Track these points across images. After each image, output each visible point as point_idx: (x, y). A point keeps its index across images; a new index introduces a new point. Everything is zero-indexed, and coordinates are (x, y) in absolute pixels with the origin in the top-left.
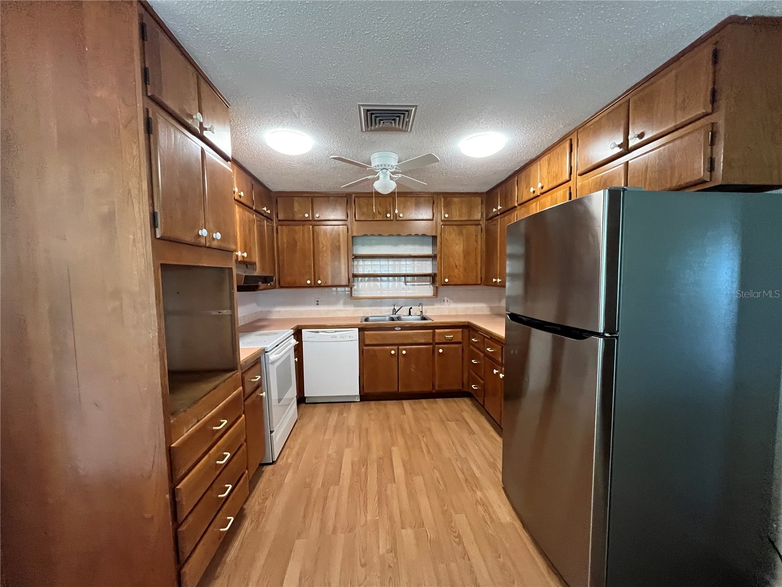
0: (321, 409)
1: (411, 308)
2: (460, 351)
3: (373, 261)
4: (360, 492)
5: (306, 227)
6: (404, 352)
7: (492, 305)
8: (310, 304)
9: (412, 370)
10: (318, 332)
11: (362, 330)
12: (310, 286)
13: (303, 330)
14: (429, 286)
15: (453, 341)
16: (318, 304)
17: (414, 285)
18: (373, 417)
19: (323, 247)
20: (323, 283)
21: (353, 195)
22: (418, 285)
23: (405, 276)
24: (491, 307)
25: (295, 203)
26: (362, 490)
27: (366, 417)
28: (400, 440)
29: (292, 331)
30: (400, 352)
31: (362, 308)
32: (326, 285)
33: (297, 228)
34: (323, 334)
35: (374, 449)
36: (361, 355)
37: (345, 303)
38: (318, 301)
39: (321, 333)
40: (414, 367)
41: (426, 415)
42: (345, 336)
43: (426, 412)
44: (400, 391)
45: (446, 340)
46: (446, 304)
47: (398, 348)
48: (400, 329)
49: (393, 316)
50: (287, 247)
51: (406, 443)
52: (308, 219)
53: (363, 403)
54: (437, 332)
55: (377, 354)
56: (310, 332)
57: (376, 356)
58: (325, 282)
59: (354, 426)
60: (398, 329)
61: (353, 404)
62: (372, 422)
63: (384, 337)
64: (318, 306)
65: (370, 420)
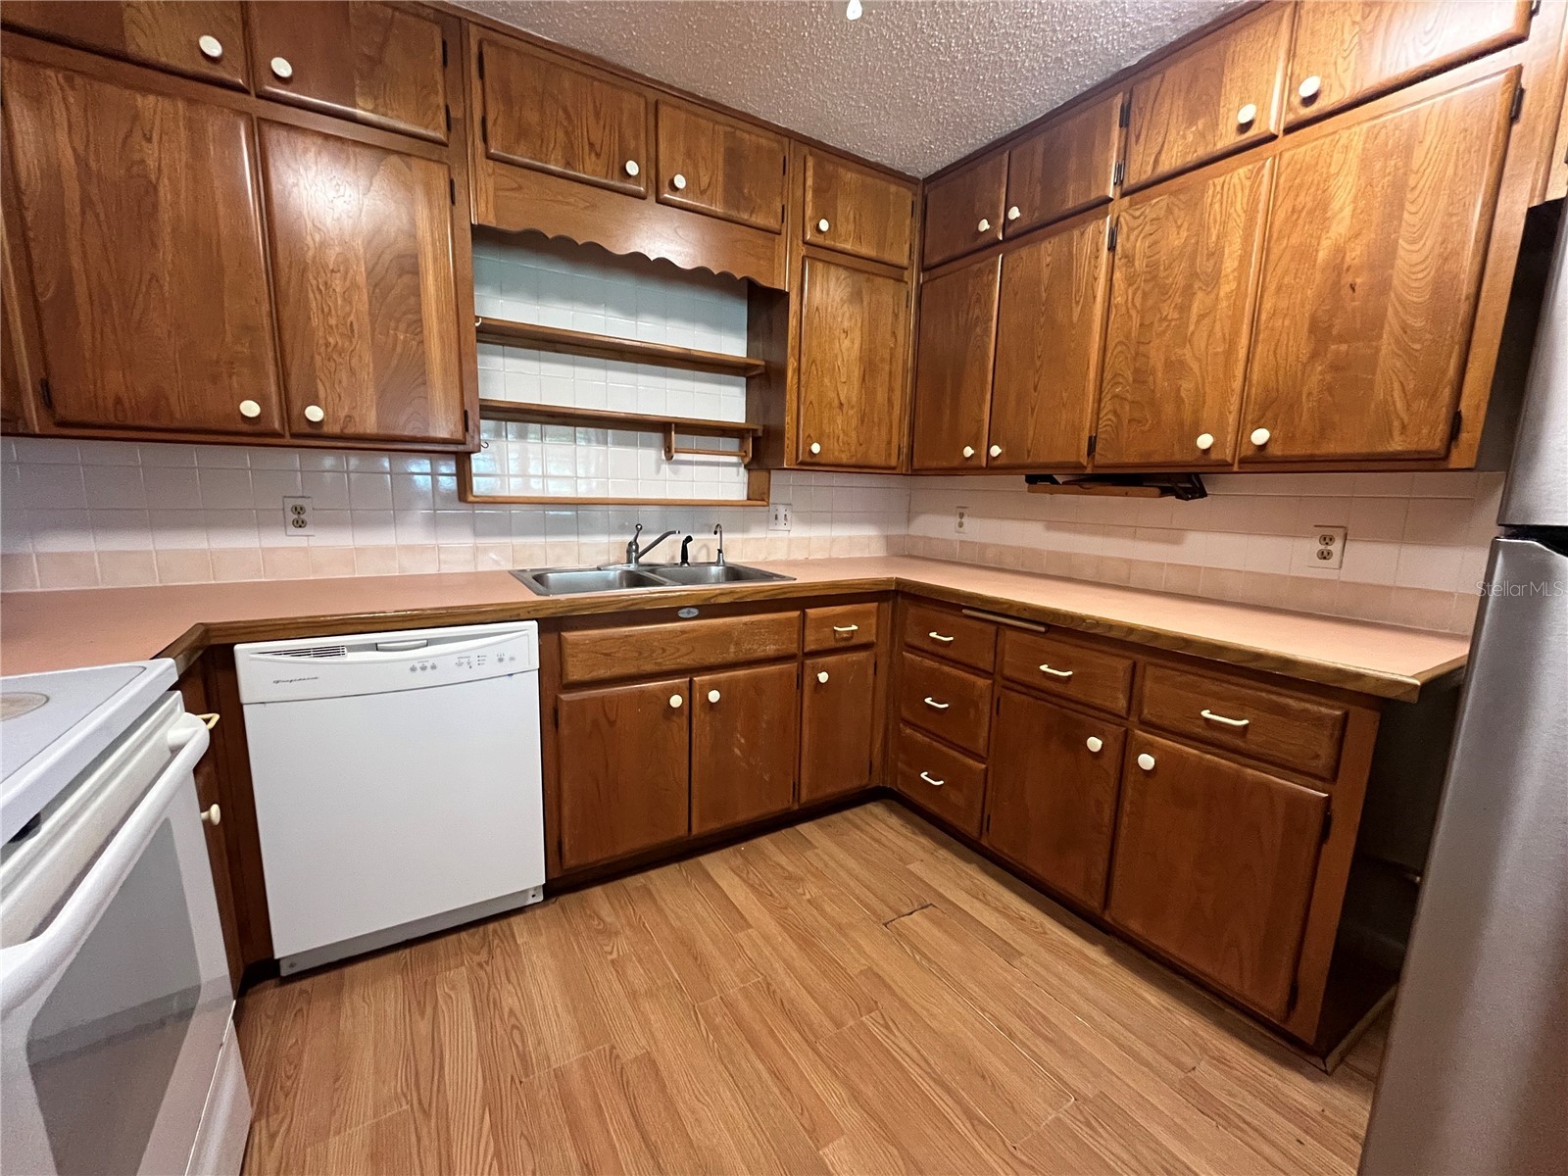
1: (689, 539)
2: (870, 672)
6: (712, 696)
7: (889, 533)
8: (258, 521)
9: (737, 751)
10: (335, 651)
11: (553, 626)
12: (255, 434)
13: (237, 647)
14: (734, 469)
15: (854, 641)
16: (300, 524)
18: (637, 976)
20: (336, 420)
24: (887, 538)
29: (167, 669)
30: (697, 696)
31: (503, 540)
32: (350, 430)
33: (147, 103)
36: (550, 727)
37: (437, 524)
38: (298, 510)
39: (351, 657)
40: (743, 741)
42: (481, 660)
44: (694, 831)
45: (836, 640)
46: (782, 527)
47: (691, 681)
48: (695, 612)
50: (86, 202)
53: (563, 908)
54: (813, 616)
55: (612, 718)
56: (287, 653)
57: (612, 723)
58: (349, 417)
59: (584, 1063)
60: (689, 613)
61: (515, 920)
62: (647, 1006)
63: (641, 646)
64: (300, 531)
65: (633, 995)
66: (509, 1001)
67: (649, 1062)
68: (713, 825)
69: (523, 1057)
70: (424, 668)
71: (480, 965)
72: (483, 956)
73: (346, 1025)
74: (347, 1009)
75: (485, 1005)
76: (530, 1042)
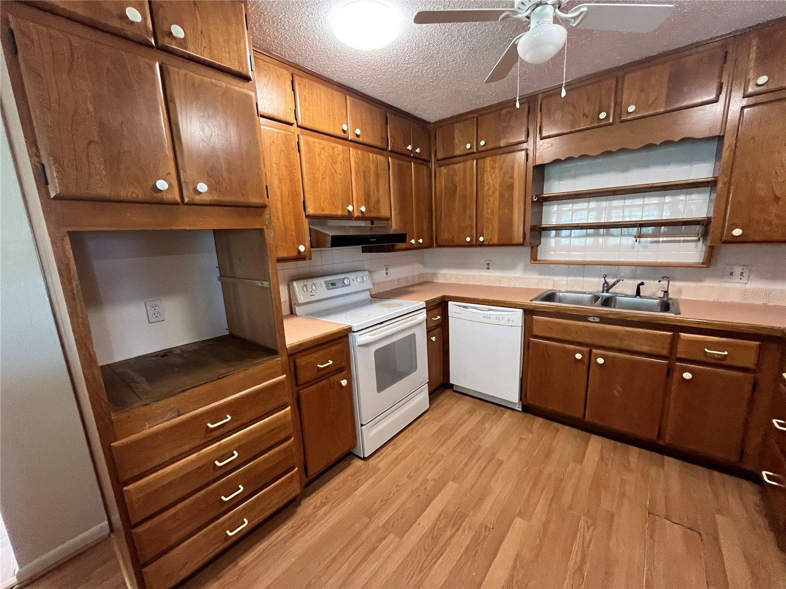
0: (465, 405)
1: (642, 284)
2: (748, 388)
3: (576, 203)
4: (417, 572)
5: (469, 163)
6: (600, 361)
8: (478, 267)
9: (616, 393)
10: (467, 307)
11: (529, 312)
12: (470, 245)
13: (449, 302)
14: (694, 244)
16: (488, 268)
17: (658, 242)
18: (524, 445)
19: (489, 189)
20: (487, 240)
21: (540, 96)
22: (664, 242)
23: (641, 225)
25: (456, 131)
26: (421, 571)
27: (513, 442)
28: (539, 512)
29: (422, 304)
30: (592, 358)
31: (551, 277)
32: (490, 243)
33: (457, 166)
34: (474, 311)
35: (487, 504)
36: (526, 349)
37: (525, 269)
38: (488, 264)
39: (471, 309)
40: (620, 389)
41: (623, 482)
42: (503, 319)
43: (626, 476)
44: (586, 419)
45: (707, 357)
46: (737, 281)
47: (591, 351)
48: (598, 320)
49: (601, 294)
50: (446, 194)
51: (546, 524)
52: (471, 151)
53: (525, 417)
54: (684, 338)
55: (550, 353)
56: (458, 306)
57: (549, 356)
58: (491, 239)
59: (487, 449)
60: (594, 319)
61: (509, 412)
62: (516, 454)
63: (565, 329)
64: (488, 271)
65: (516, 448)
66: (487, 425)
67: (501, 463)
68: (596, 421)
69: (477, 437)
70: (487, 317)
71: (489, 414)
72: (492, 413)
73: (455, 406)
74: (458, 403)
75: (482, 422)
76: (481, 437)
